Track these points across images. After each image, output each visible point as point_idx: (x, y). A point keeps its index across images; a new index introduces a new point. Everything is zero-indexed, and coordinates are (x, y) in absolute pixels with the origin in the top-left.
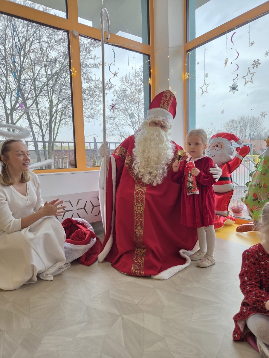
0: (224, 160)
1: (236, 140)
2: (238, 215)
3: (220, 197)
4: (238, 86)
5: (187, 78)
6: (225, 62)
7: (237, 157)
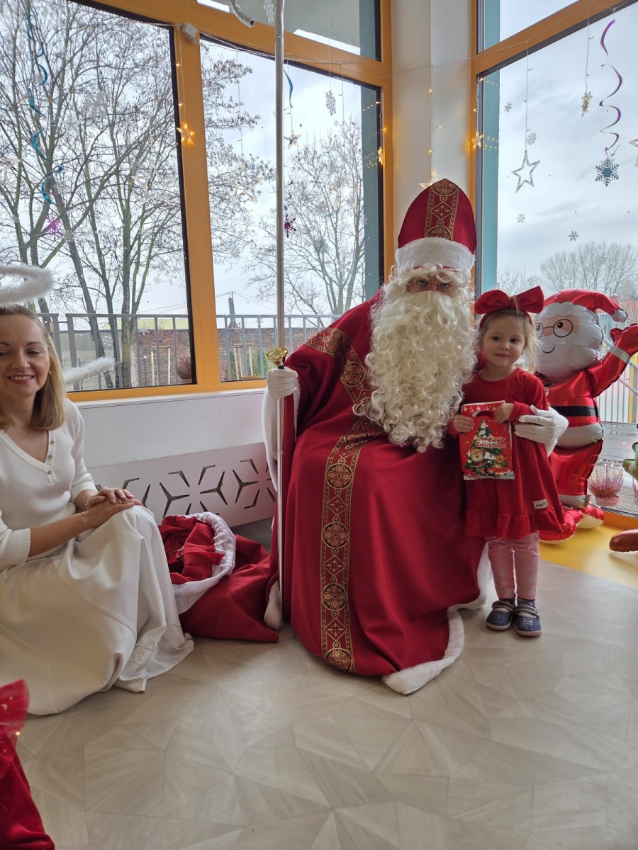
0: (578, 362)
1: (611, 309)
2: (608, 501)
3: (565, 458)
4: (618, 166)
5: (477, 146)
6: (582, 103)
7: (613, 355)
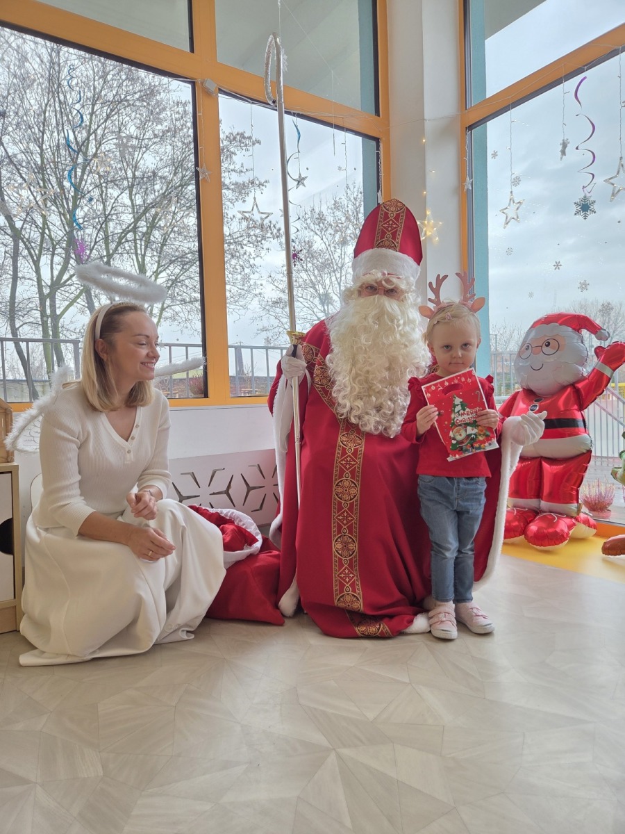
3: (557, 468)
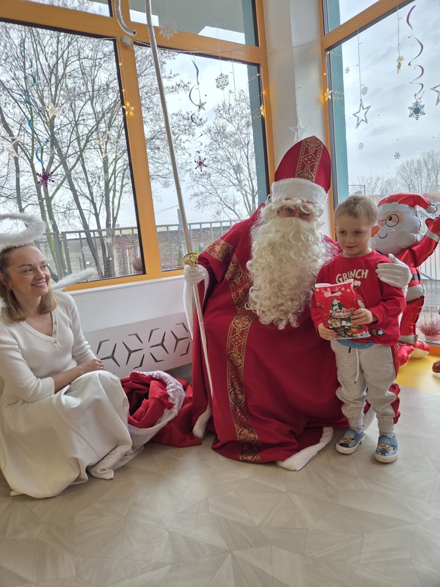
0: (405, 243)
1: (425, 205)
2: (434, 338)
4: (424, 106)
5: (328, 99)
6: (397, 64)
7: (428, 238)
